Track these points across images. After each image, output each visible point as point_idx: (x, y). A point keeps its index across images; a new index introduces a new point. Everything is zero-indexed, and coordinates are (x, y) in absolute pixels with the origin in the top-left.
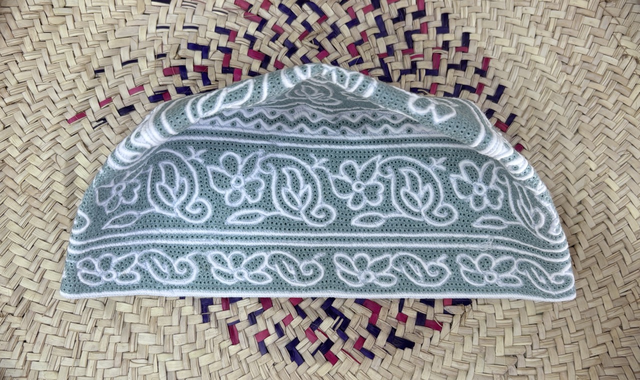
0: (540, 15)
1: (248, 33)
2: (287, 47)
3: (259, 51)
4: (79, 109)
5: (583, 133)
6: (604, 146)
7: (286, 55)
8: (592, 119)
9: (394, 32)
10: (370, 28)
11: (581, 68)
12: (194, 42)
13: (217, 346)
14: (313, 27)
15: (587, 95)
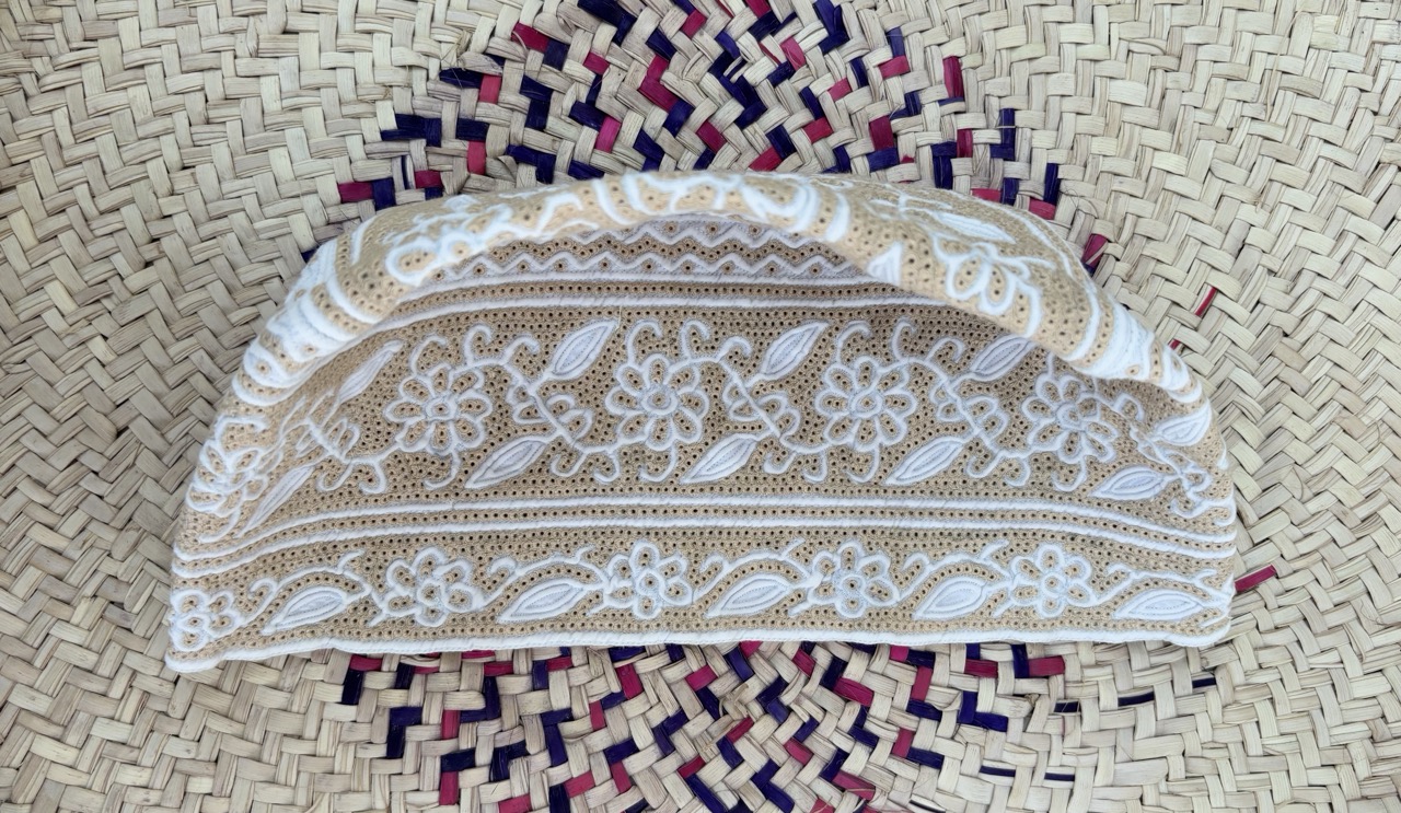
0: (155, 735)
1: (869, 749)
2: (782, 704)
3: (847, 701)
4: (1251, 597)
5: (107, 428)
6: (62, 390)
7: (787, 684)
8: (75, 461)
9: (526, 721)
10: (581, 736)
11: (78, 589)
12: (992, 733)
13: (988, 61)
14: (716, 750)
15: (77, 519)
